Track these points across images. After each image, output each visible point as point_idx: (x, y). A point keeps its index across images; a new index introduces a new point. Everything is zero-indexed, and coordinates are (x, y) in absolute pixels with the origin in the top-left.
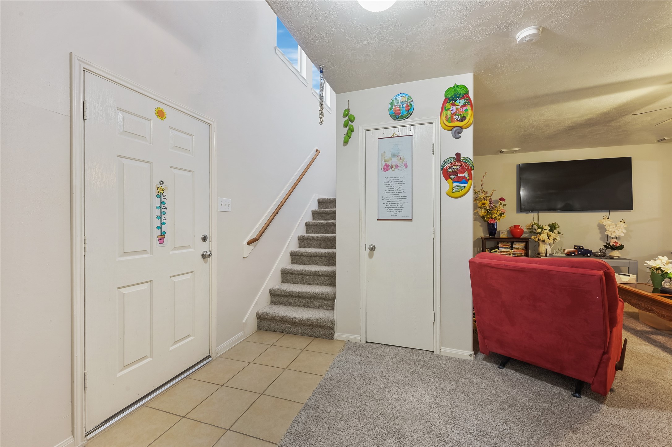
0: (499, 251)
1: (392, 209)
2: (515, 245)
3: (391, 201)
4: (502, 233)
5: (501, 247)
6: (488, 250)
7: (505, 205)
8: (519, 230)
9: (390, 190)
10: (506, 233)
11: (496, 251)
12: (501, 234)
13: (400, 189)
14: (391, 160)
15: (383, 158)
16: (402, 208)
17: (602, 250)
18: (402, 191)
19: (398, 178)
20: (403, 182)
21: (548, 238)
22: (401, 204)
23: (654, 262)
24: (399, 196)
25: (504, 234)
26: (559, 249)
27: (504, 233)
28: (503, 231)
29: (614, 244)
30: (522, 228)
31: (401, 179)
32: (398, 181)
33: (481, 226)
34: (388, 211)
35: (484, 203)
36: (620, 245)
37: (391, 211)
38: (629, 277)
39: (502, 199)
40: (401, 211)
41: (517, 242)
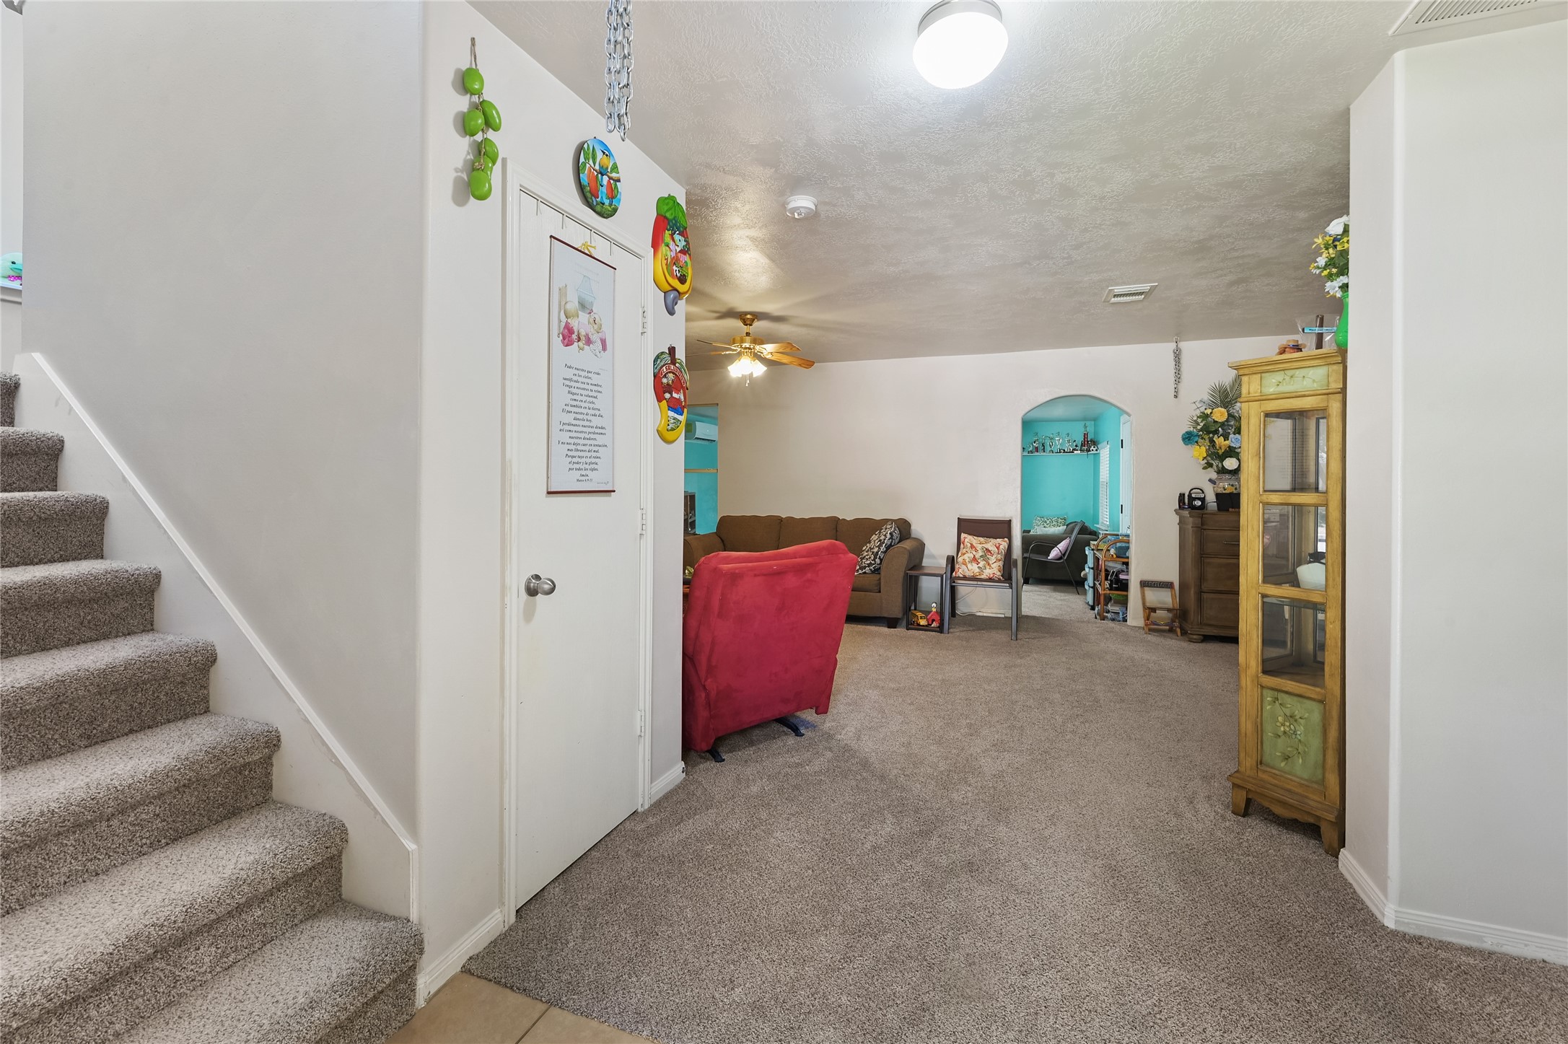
1: (579, 460)
3: (577, 438)
9: (575, 403)
13: (593, 405)
14: (578, 317)
15: (563, 303)
16: (597, 460)
18: (597, 413)
19: (590, 375)
20: (599, 389)
22: (596, 449)
24: (591, 424)
31: (595, 379)
32: (589, 381)
34: (571, 466)
37: (577, 466)
40: (596, 466)
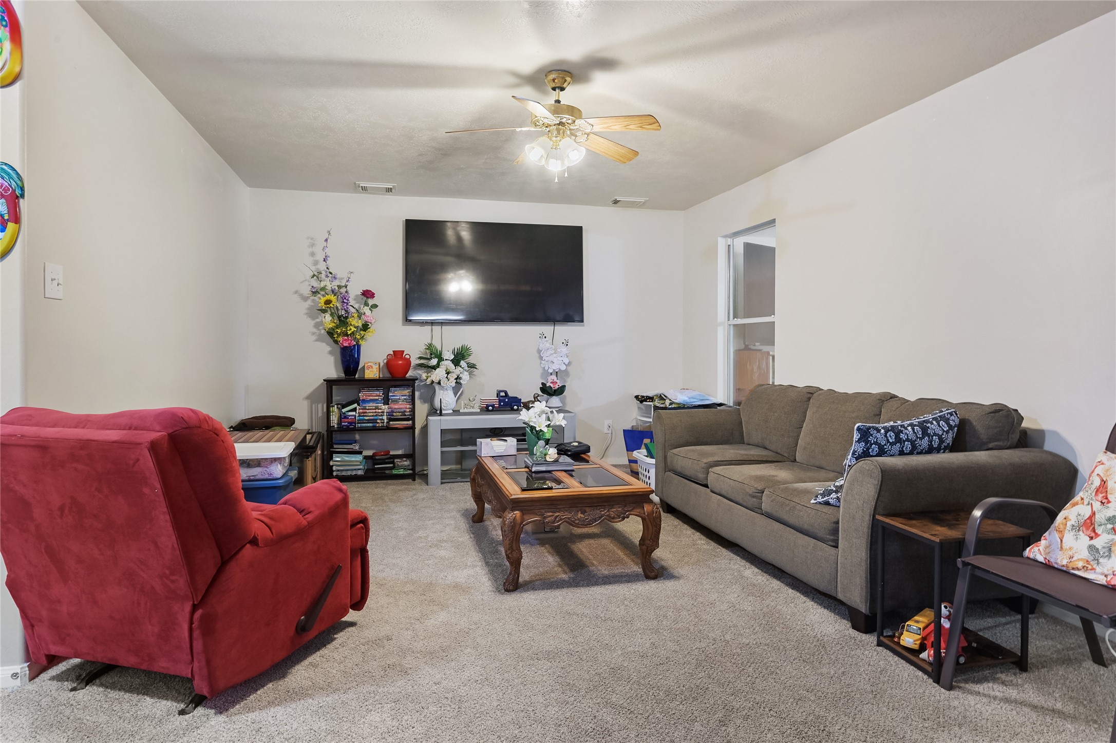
0: (360, 409)
2: (391, 394)
4: (369, 367)
5: (364, 401)
6: (337, 407)
7: (375, 306)
8: (400, 362)
10: (375, 367)
11: (354, 410)
12: (366, 371)
17: (537, 397)
21: (447, 377)
23: (526, 413)
25: (372, 371)
26: (471, 399)
27: (372, 367)
28: (369, 364)
29: (552, 385)
30: (407, 357)
33: (331, 353)
35: (329, 300)
36: (558, 385)
38: (505, 443)
39: (368, 294)
41: (395, 386)
